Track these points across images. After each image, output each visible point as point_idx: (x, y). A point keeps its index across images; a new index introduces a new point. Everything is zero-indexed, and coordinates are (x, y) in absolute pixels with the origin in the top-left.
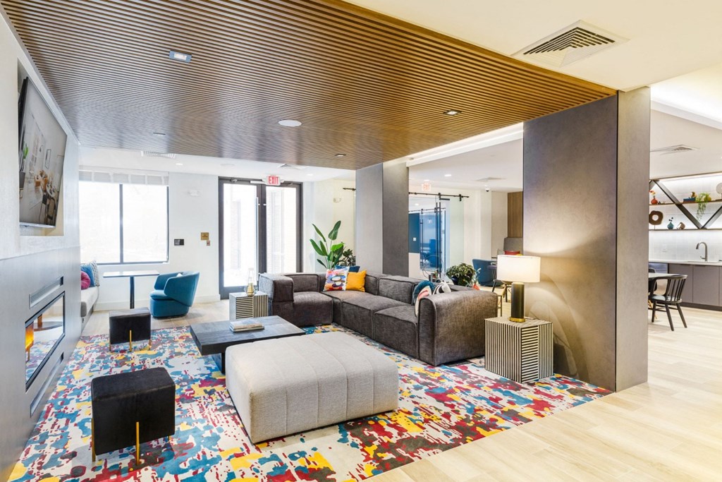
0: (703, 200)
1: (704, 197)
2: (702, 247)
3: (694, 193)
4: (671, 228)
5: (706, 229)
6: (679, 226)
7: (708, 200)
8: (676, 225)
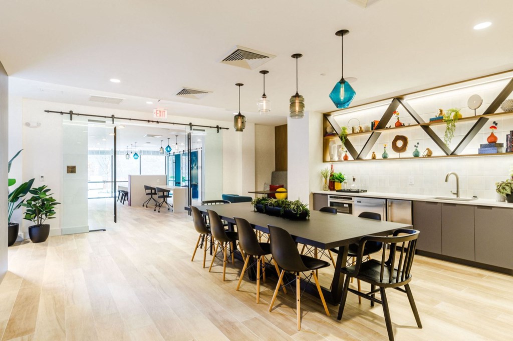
0: (452, 117)
1: (453, 114)
2: (452, 178)
3: (441, 111)
4: (416, 155)
5: (456, 155)
6: (426, 153)
7: (458, 118)
8: (423, 153)
